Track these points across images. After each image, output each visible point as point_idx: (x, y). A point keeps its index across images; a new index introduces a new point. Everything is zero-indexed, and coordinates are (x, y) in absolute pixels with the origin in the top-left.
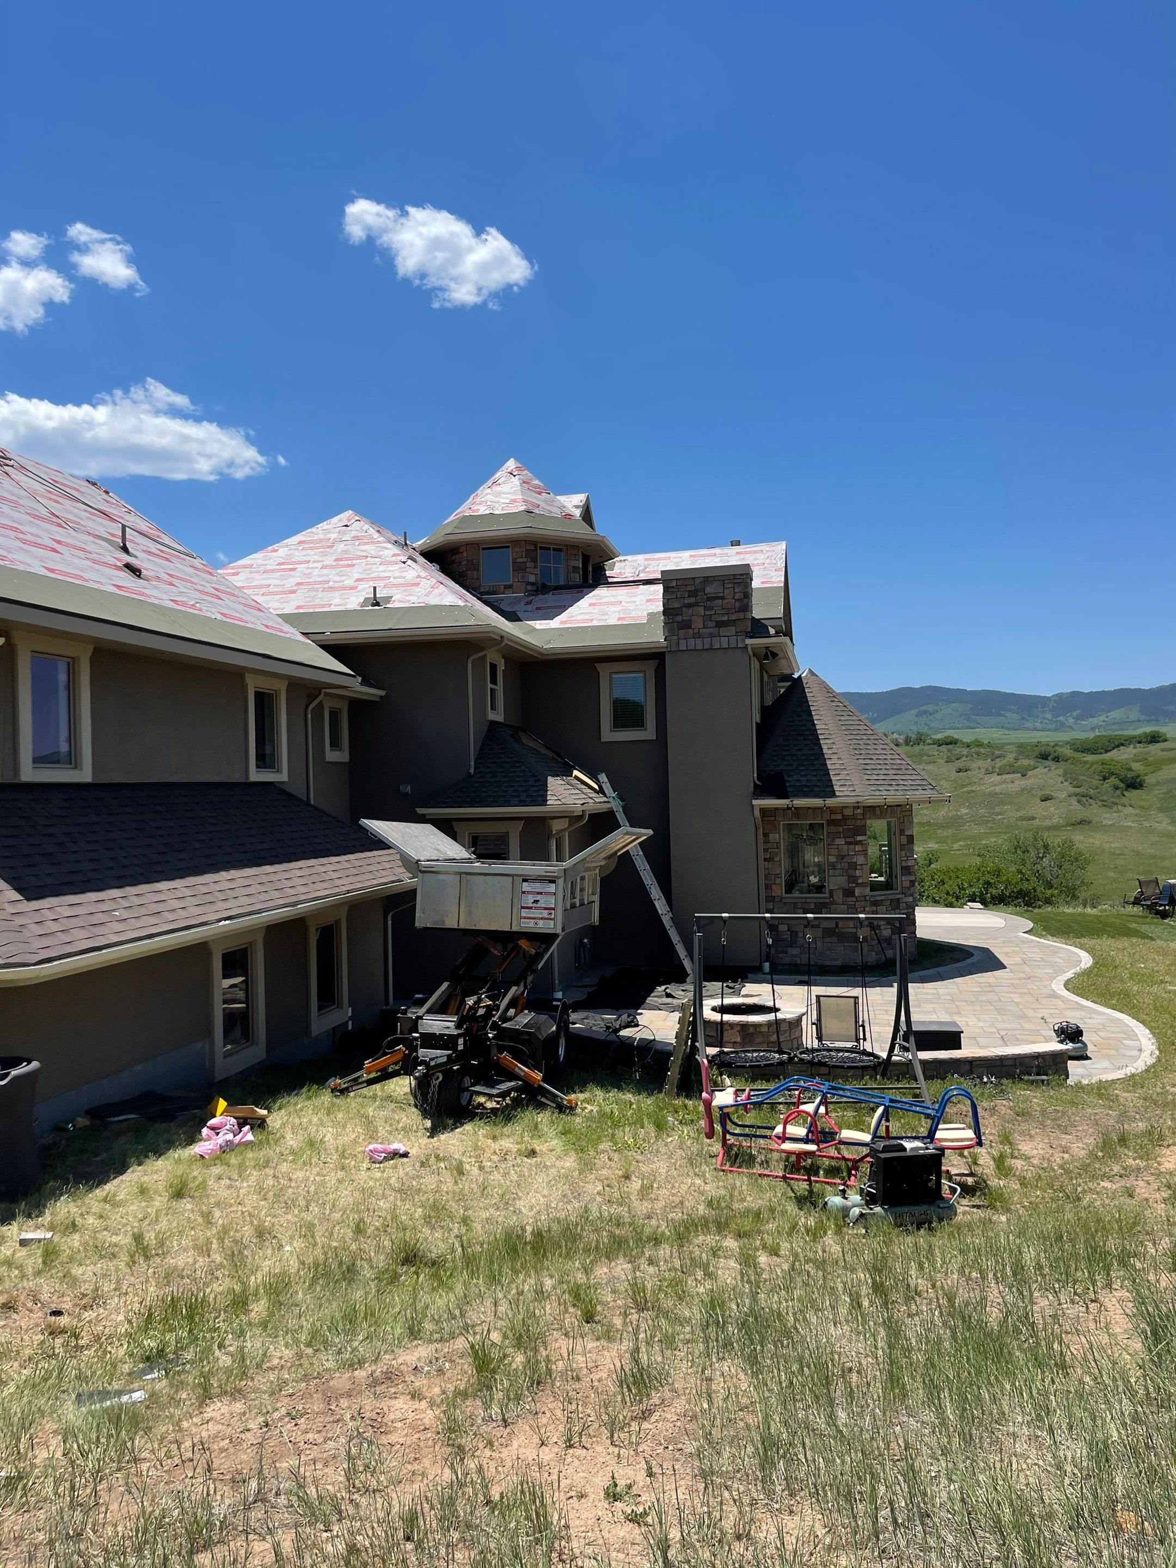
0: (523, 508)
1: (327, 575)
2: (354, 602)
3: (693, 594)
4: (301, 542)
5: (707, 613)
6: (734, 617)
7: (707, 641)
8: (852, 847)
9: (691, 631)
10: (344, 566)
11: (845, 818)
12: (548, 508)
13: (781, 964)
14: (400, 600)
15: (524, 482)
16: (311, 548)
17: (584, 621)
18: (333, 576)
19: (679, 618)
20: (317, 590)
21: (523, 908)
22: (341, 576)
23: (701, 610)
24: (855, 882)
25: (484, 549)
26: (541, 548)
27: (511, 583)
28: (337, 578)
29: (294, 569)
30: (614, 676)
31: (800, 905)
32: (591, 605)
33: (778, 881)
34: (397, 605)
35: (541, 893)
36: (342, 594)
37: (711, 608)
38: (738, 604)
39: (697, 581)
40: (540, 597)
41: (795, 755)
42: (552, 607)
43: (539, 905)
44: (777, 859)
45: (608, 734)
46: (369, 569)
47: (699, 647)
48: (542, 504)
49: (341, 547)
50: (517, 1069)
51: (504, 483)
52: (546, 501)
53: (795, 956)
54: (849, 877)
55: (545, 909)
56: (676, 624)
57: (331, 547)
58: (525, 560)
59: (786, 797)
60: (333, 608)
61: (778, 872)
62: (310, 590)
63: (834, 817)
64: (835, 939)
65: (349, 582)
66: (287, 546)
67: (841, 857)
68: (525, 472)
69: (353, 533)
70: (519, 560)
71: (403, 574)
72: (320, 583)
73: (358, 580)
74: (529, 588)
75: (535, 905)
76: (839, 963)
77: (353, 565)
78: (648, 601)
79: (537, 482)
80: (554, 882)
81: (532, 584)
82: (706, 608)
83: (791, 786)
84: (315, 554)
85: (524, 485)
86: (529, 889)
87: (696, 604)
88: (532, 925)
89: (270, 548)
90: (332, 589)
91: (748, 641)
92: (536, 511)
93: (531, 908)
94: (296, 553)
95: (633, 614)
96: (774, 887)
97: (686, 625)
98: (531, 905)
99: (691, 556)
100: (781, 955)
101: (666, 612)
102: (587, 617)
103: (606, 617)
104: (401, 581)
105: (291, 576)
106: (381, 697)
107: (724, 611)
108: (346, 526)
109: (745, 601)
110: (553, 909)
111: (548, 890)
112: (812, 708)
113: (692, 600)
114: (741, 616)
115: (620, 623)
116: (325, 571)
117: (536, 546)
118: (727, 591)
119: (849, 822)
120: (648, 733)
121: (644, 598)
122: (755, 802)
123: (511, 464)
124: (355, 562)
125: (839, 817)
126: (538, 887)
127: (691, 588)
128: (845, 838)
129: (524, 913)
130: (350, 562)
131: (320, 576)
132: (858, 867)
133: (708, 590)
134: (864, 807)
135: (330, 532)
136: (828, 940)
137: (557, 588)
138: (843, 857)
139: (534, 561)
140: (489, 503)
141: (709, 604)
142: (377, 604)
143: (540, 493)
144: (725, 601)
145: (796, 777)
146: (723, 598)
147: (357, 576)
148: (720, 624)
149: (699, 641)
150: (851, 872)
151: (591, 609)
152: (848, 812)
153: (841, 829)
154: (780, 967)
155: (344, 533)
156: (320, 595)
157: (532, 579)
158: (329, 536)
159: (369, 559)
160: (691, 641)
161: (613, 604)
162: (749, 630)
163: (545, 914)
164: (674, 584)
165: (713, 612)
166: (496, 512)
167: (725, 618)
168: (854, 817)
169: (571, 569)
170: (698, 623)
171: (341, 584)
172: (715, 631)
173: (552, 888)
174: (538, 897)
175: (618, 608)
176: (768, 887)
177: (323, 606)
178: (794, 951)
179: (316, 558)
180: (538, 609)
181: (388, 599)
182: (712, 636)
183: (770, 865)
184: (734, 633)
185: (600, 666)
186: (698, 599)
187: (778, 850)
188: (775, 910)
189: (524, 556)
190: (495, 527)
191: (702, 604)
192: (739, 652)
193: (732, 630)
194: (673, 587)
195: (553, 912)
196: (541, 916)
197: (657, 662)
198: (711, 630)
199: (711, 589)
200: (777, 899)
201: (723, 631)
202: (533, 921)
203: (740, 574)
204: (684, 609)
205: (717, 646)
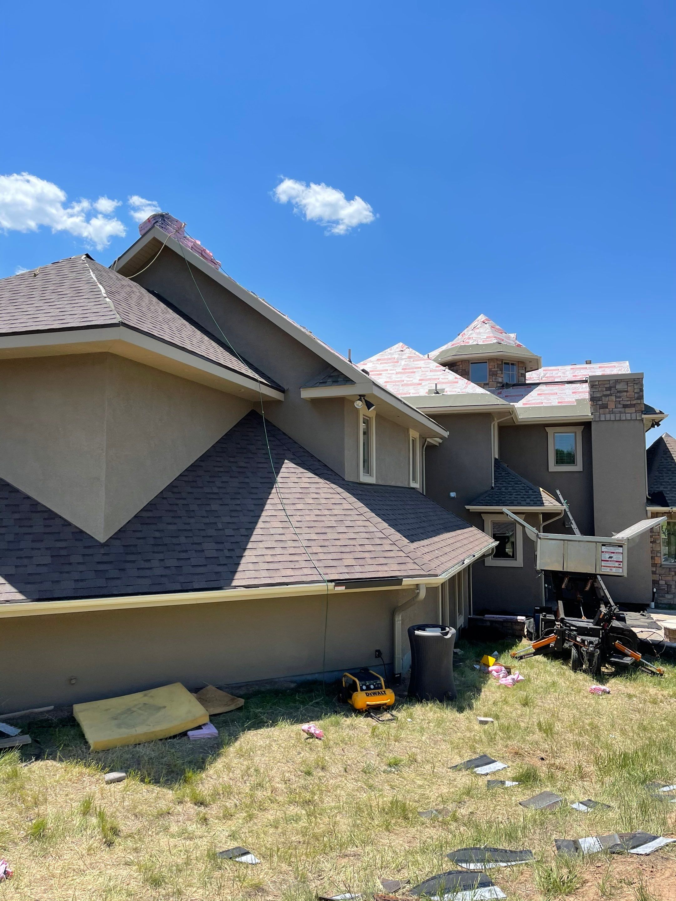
0: (495, 341)
1: (401, 377)
2: (423, 392)
3: (609, 389)
4: (378, 360)
5: (617, 400)
6: (634, 402)
7: (618, 415)
9: (607, 410)
10: (409, 373)
12: (508, 341)
13: (661, 603)
14: (449, 391)
15: (492, 327)
16: (386, 363)
17: (537, 403)
18: (404, 378)
19: (600, 403)
20: (398, 385)
21: (602, 560)
22: (410, 378)
23: (613, 398)
25: (471, 363)
26: (505, 363)
27: (488, 382)
28: (408, 379)
29: (380, 374)
30: (556, 434)
31: (673, 570)
32: (538, 394)
33: (659, 555)
34: (449, 393)
35: (614, 553)
36: (414, 388)
37: (620, 397)
38: (636, 395)
39: (611, 382)
40: (505, 390)
41: (668, 482)
42: (515, 396)
43: (612, 559)
44: (658, 542)
45: (553, 467)
46: (424, 374)
47: (613, 418)
48: (505, 339)
49: (403, 363)
50: (626, 651)
51: (480, 327)
52: (505, 337)
53: (670, 599)
55: (617, 561)
56: (598, 406)
57: (398, 362)
58: (497, 369)
59: (668, 506)
60: (411, 395)
61: (659, 549)
62: (394, 385)
65: (416, 381)
66: (371, 362)
68: (490, 322)
69: (407, 355)
70: (494, 370)
71: (447, 377)
72: (398, 381)
73: (420, 380)
74: (499, 385)
75: (610, 559)
77: (414, 372)
78: (573, 393)
79: (498, 327)
80: (621, 546)
81: (500, 383)
82: (616, 397)
83: (670, 500)
84: (389, 366)
85: (492, 328)
86: (606, 550)
87: (611, 395)
88: (608, 570)
89: (362, 363)
90: (407, 385)
91: (644, 416)
92: (502, 343)
93: (608, 561)
94: (377, 365)
95: (566, 400)
96: (656, 558)
97: (604, 406)
98: (608, 559)
99: (571, 369)
100: (661, 598)
101: (592, 399)
102: (538, 401)
103: (550, 401)
104: (446, 380)
105: (379, 378)
106: (440, 443)
107: (628, 399)
108: (402, 351)
109: (641, 393)
110: (622, 562)
111: (617, 551)
112: (673, 455)
113: (608, 392)
114: (639, 401)
115: (560, 404)
116: (399, 376)
117: (502, 362)
118: (629, 388)
120: (578, 467)
121: (571, 392)
122: (648, 508)
123: (482, 317)
124: (415, 370)
126: (612, 549)
127: (608, 386)
129: (603, 563)
130: (412, 370)
131: (398, 378)
133: (617, 387)
135: (393, 354)
137: (514, 385)
139: (501, 370)
140: (474, 339)
141: (618, 394)
142: (437, 393)
143: (501, 333)
144: (628, 393)
145: (671, 495)
146: (627, 391)
147: (419, 378)
148: (625, 406)
149: (612, 416)
151: (539, 397)
154: (660, 605)
155: (402, 355)
156: (401, 388)
157: (500, 380)
158: (393, 356)
159: (422, 369)
160: (608, 416)
161: (552, 394)
162: (644, 410)
163: (617, 564)
164: (597, 383)
165: (621, 399)
166: (480, 343)
167: (629, 403)
169: (520, 375)
170: (611, 406)
171: (411, 382)
172: (623, 410)
173: (620, 550)
174: (612, 555)
175: (556, 397)
176: (653, 558)
177: (405, 394)
178: (669, 596)
179: (391, 368)
180: (506, 396)
181: (443, 390)
182: (620, 412)
183: (654, 546)
184: (634, 412)
185: (547, 429)
186: (612, 392)
187: (659, 537)
188: (657, 572)
189: (496, 367)
190: (481, 352)
191: (614, 395)
192: (637, 422)
193: (633, 410)
194: (596, 385)
195: (621, 563)
196: (614, 566)
197: (583, 427)
198: (620, 410)
199: (619, 387)
200: (658, 565)
201: (628, 410)
202: (609, 568)
203: (638, 379)
204: (603, 397)
205: (624, 418)
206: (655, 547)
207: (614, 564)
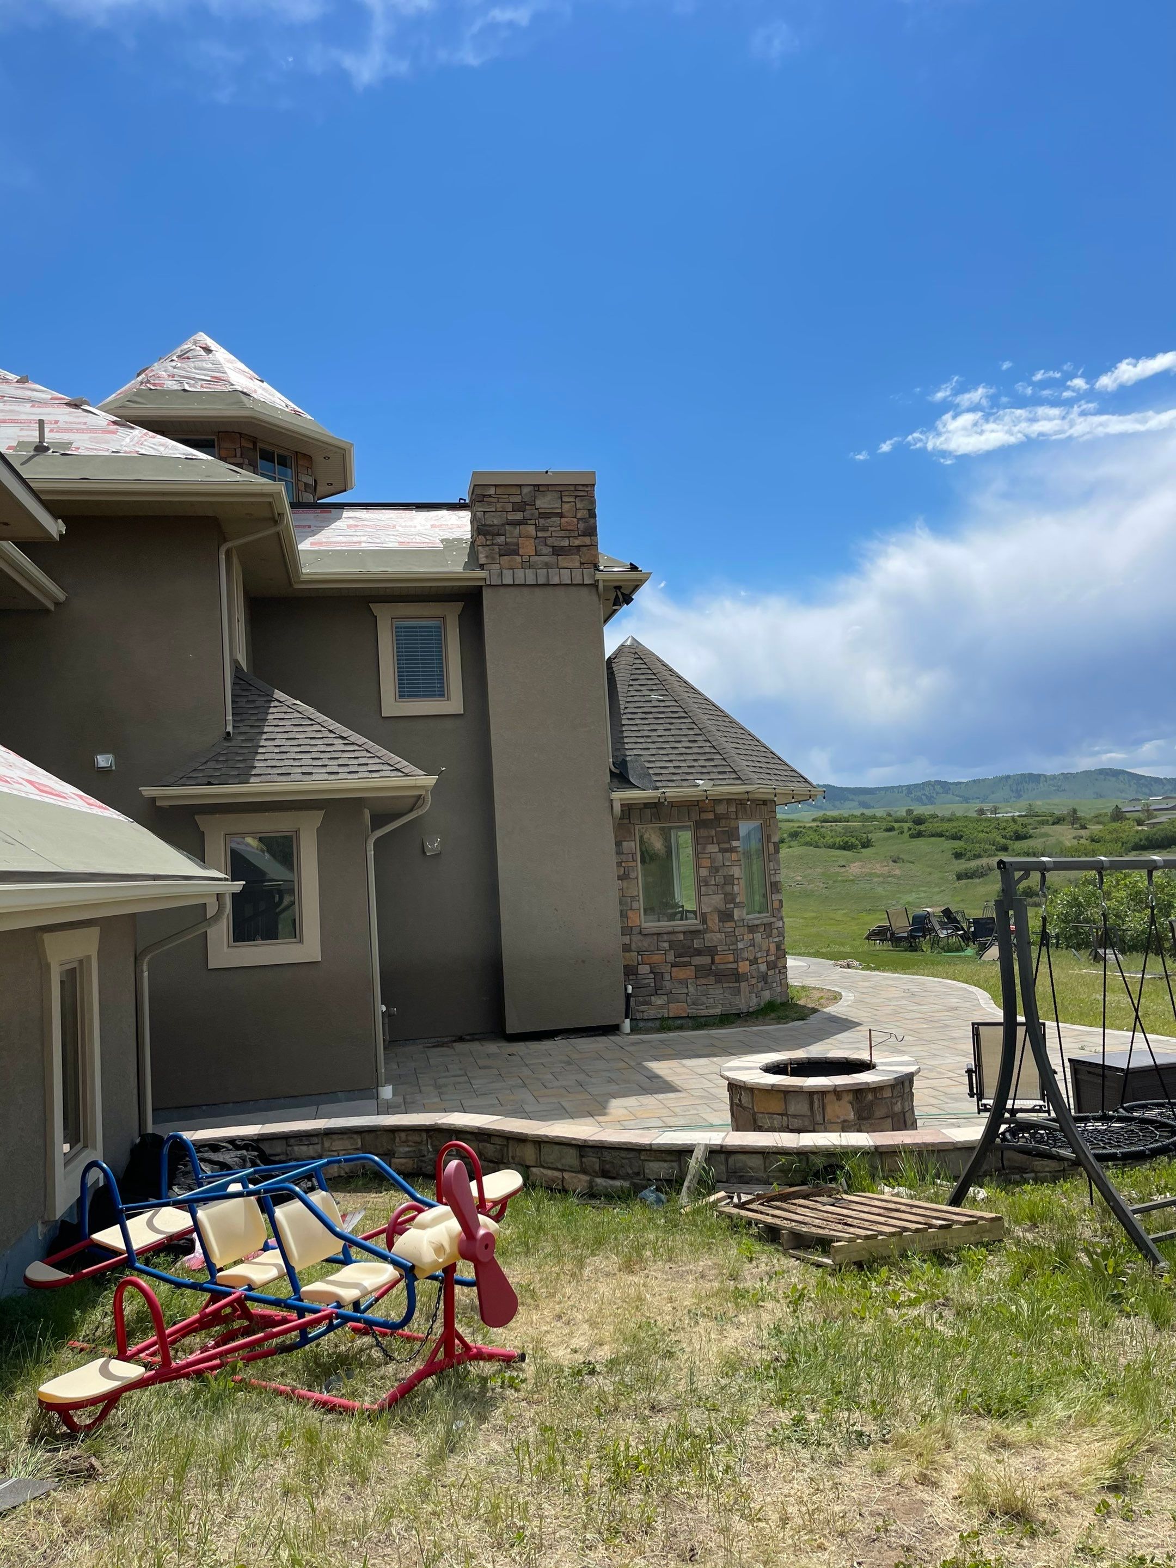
0: (233, 388)
3: (519, 507)
5: (540, 534)
6: (577, 543)
7: (542, 572)
8: (727, 855)
9: (518, 558)
11: (718, 817)
13: (643, 1020)
14: (87, 447)
17: (351, 544)
19: (501, 540)
23: (531, 530)
24: (733, 901)
26: (263, 449)
30: (397, 624)
31: (665, 937)
32: (352, 527)
33: (635, 905)
34: (80, 452)
37: (545, 529)
38: (582, 526)
44: (633, 875)
45: (391, 706)
47: (531, 581)
51: (194, 357)
53: (661, 1007)
54: (726, 895)
56: (497, 548)
58: (239, 460)
59: (654, 788)
61: (637, 894)
63: (705, 816)
64: (712, 979)
67: (714, 870)
76: (718, 1011)
82: (538, 528)
83: (656, 774)
87: (525, 522)
91: (599, 575)
96: (629, 914)
97: (511, 550)
100: (643, 1008)
101: (483, 530)
102: (351, 540)
104: (80, 427)
107: (562, 534)
109: (592, 520)
113: (519, 516)
114: (587, 540)
117: (255, 444)
118: (566, 506)
119: (723, 822)
120: (453, 704)
122: (614, 794)
123: (202, 339)
125: (711, 816)
127: (517, 499)
128: (718, 843)
132: (736, 882)
136: (704, 981)
138: (717, 870)
139: (253, 463)
141: (542, 521)
142: (45, 449)
144: (563, 520)
146: (561, 515)
148: (557, 551)
149: (530, 572)
150: (728, 888)
151: (356, 532)
152: (721, 809)
153: (713, 833)
154: (642, 1025)
160: (520, 573)
161: (383, 528)
164: (492, 491)
165: (548, 534)
166: (190, 389)
167: (565, 543)
168: (726, 816)
169: (302, 487)
170: (527, 548)
172: (552, 560)
175: (391, 533)
176: (623, 915)
178: (658, 1001)
181: (64, 445)
182: (547, 566)
183: (625, 884)
184: (578, 564)
185: (376, 608)
186: (527, 514)
187: (634, 864)
188: (633, 947)
189: (238, 454)
190: (196, 406)
191: (533, 522)
192: (584, 591)
193: (575, 561)
194: (490, 496)
197: (461, 604)
198: (547, 558)
199: (544, 503)
200: (636, 930)
201: (563, 561)
203: (583, 485)
204: (507, 527)
205: (556, 580)
206: (628, 888)
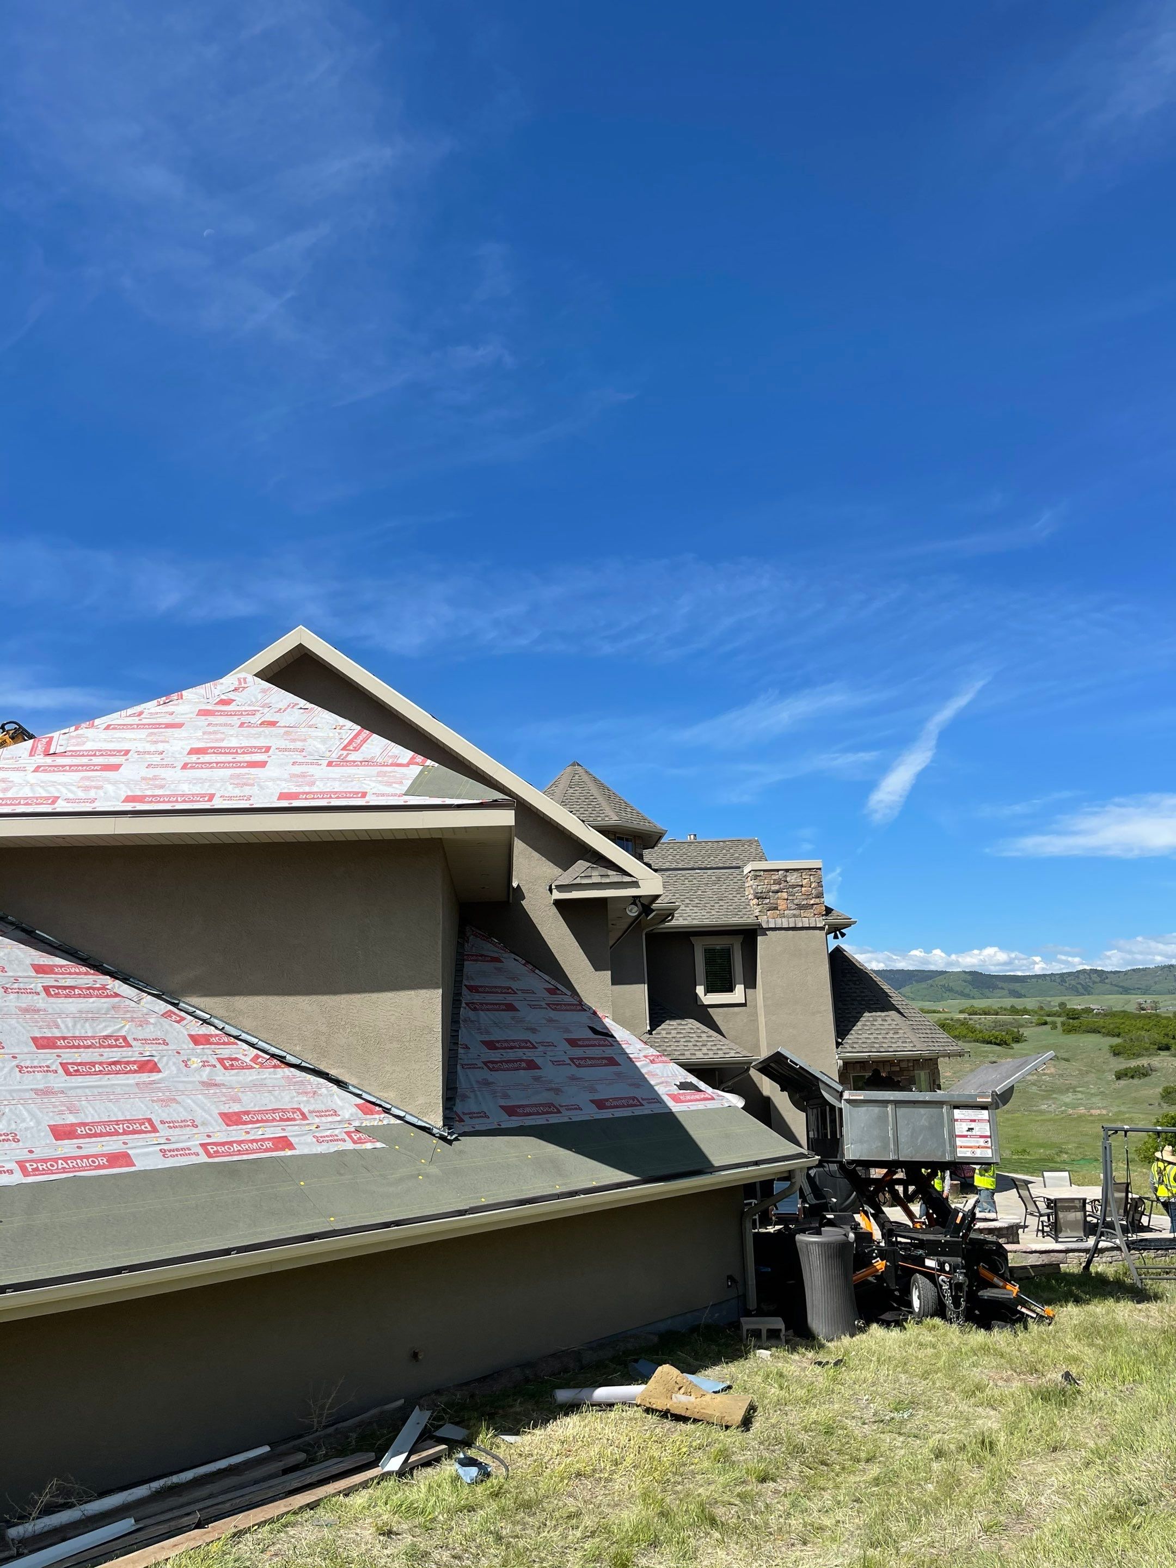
3: (779, 881)
5: (790, 898)
6: (812, 902)
7: (792, 920)
9: (778, 912)
11: (902, 1070)
19: (767, 901)
21: (957, 1136)
23: (785, 895)
30: (705, 948)
35: (974, 1121)
37: (792, 894)
38: (814, 892)
39: (780, 872)
43: (974, 1133)
45: (703, 998)
47: (785, 925)
55: (981, 1137)
56: (766, 906)
75: (969, 1133)
80: (985, 1108)
82: (788, 894)
86: (963, 1117)
87: (781, 890)
88: (969, 1154)
91: (826, 921)
93: (966, 1136)
97: (774, 907)
98: (965, 1134)
107: (804, 897)
109: (820, 889)
110: (988, 1136)
111: (980, 1117)
113: (776, 887)
114: (817, 900)
118: (804, 881)
119: (905, 1073)
120: (737, 998)
122: (838, 1056)
126: (971, 1114)
127: (776, 877)
129: (959, 1142)
133: (788, 879)
134: (914, 1060)
141: (791, 890)
144: (803, 889)
146: (802, 886)
148: (800, 907)
149: (785, 921)
152: (904, 1065)
160: (779, 921)
162: (824, 912)
163: (981, 1142)
164: (761, 873)
165: (795, 898)
167: (805, 902)
168: (907, 1069)
170: (782, 905)
172: (799, 912)
173: (984, 1114)
174: (972, 1125)
182: (795, 916)
184: (813, 915)
185: (692, 941)
186: (782, 886)
191: (785, 890)
192: (817, 931)
193: (811, 913)
194: (760, 876)
195: (989, 1140)
196: (977, 1145)
197: (742, 936)
198: (795, 912)
199: (792, 879)
201: (804, 913)
202: (970, 1150)
203: (814, 868)
204: (771, 894)
205: (800, 925)
207: (978, 1142)
